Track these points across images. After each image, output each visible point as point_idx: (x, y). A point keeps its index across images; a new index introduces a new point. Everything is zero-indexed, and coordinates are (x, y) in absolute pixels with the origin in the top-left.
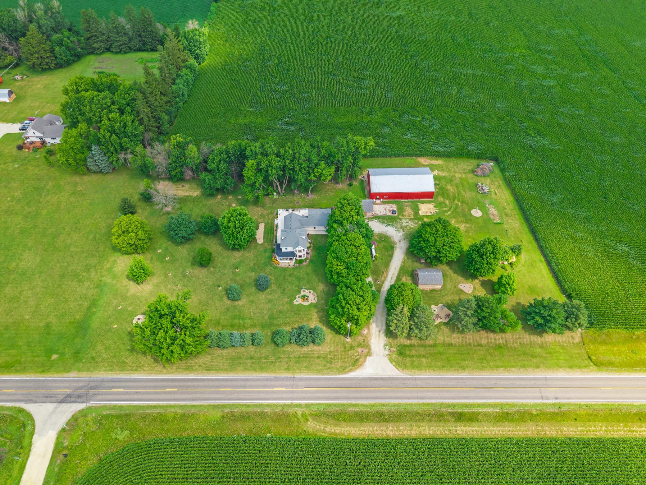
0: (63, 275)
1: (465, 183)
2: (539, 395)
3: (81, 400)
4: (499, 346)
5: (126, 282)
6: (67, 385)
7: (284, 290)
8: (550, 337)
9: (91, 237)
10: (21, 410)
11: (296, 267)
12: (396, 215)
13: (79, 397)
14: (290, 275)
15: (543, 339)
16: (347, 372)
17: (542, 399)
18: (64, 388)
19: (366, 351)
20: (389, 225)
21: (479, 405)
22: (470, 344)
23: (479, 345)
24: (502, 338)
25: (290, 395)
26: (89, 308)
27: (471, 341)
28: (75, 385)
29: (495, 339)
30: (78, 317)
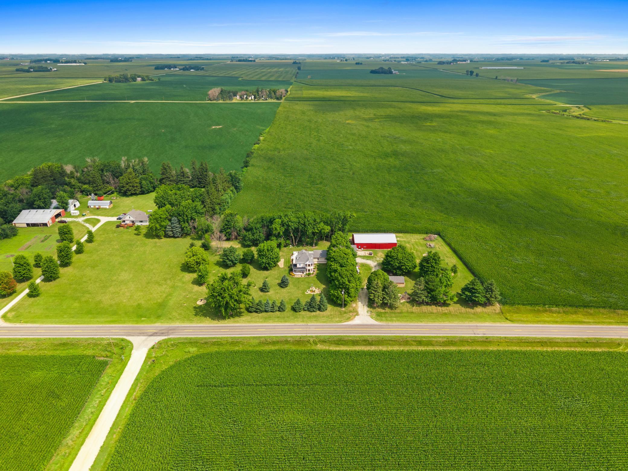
0: (149, 282)
1: (418, 244)
2: (473, 332)
3: (164, 335)
4: (446, 314)
5: (191, 285)
6: (155, 328)
7: (298, 287)
8: (479, 309)
9: (167, 266)
10: (123, 340)
11: (307, 277)
12: (372, 255)
13: (162, 333)
14: (302, 281)
15: (474, 310)
16: (343, 322)
17: (475, 334)
18: (152, 330)
19: (355, 314)
20: (368, 260)
21: (432, 337)
22: (425, 312)
23: (431, 313)
24: (447, 310)
25: (305, 332)
26: (166, 297)
27: (426, 311)
28: (159, 328)
29: (442, 310)
30: (159, 301)
